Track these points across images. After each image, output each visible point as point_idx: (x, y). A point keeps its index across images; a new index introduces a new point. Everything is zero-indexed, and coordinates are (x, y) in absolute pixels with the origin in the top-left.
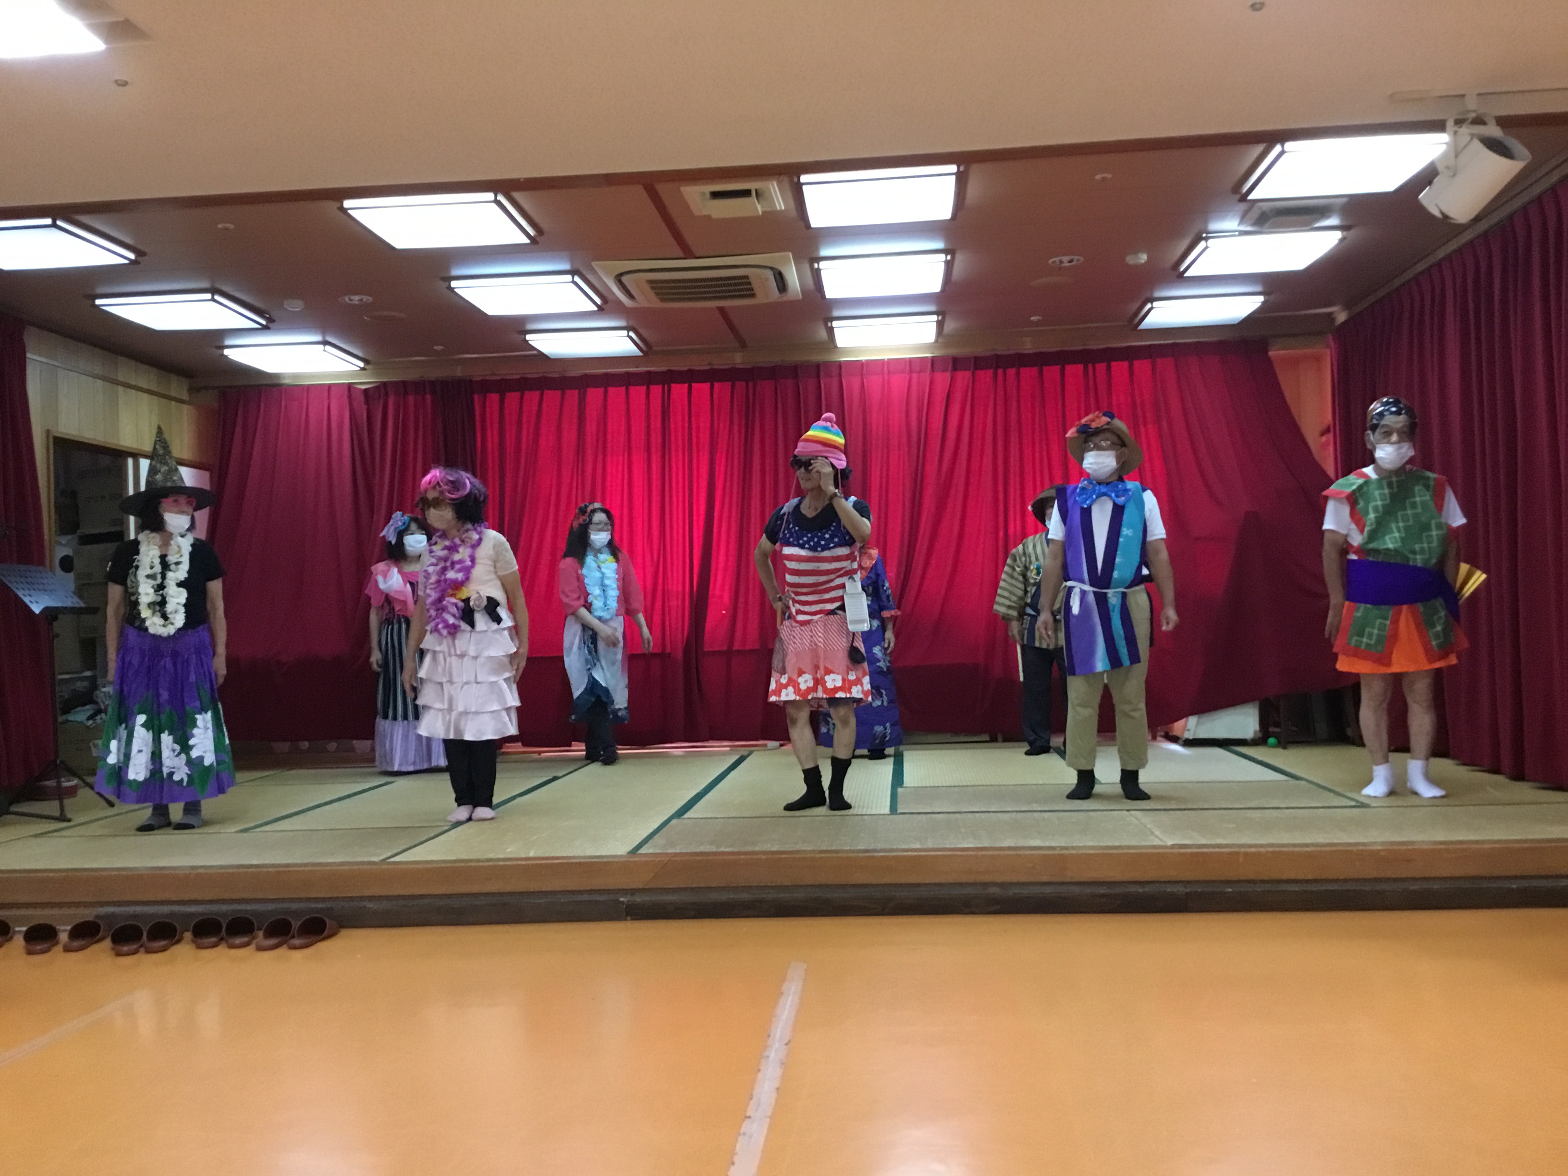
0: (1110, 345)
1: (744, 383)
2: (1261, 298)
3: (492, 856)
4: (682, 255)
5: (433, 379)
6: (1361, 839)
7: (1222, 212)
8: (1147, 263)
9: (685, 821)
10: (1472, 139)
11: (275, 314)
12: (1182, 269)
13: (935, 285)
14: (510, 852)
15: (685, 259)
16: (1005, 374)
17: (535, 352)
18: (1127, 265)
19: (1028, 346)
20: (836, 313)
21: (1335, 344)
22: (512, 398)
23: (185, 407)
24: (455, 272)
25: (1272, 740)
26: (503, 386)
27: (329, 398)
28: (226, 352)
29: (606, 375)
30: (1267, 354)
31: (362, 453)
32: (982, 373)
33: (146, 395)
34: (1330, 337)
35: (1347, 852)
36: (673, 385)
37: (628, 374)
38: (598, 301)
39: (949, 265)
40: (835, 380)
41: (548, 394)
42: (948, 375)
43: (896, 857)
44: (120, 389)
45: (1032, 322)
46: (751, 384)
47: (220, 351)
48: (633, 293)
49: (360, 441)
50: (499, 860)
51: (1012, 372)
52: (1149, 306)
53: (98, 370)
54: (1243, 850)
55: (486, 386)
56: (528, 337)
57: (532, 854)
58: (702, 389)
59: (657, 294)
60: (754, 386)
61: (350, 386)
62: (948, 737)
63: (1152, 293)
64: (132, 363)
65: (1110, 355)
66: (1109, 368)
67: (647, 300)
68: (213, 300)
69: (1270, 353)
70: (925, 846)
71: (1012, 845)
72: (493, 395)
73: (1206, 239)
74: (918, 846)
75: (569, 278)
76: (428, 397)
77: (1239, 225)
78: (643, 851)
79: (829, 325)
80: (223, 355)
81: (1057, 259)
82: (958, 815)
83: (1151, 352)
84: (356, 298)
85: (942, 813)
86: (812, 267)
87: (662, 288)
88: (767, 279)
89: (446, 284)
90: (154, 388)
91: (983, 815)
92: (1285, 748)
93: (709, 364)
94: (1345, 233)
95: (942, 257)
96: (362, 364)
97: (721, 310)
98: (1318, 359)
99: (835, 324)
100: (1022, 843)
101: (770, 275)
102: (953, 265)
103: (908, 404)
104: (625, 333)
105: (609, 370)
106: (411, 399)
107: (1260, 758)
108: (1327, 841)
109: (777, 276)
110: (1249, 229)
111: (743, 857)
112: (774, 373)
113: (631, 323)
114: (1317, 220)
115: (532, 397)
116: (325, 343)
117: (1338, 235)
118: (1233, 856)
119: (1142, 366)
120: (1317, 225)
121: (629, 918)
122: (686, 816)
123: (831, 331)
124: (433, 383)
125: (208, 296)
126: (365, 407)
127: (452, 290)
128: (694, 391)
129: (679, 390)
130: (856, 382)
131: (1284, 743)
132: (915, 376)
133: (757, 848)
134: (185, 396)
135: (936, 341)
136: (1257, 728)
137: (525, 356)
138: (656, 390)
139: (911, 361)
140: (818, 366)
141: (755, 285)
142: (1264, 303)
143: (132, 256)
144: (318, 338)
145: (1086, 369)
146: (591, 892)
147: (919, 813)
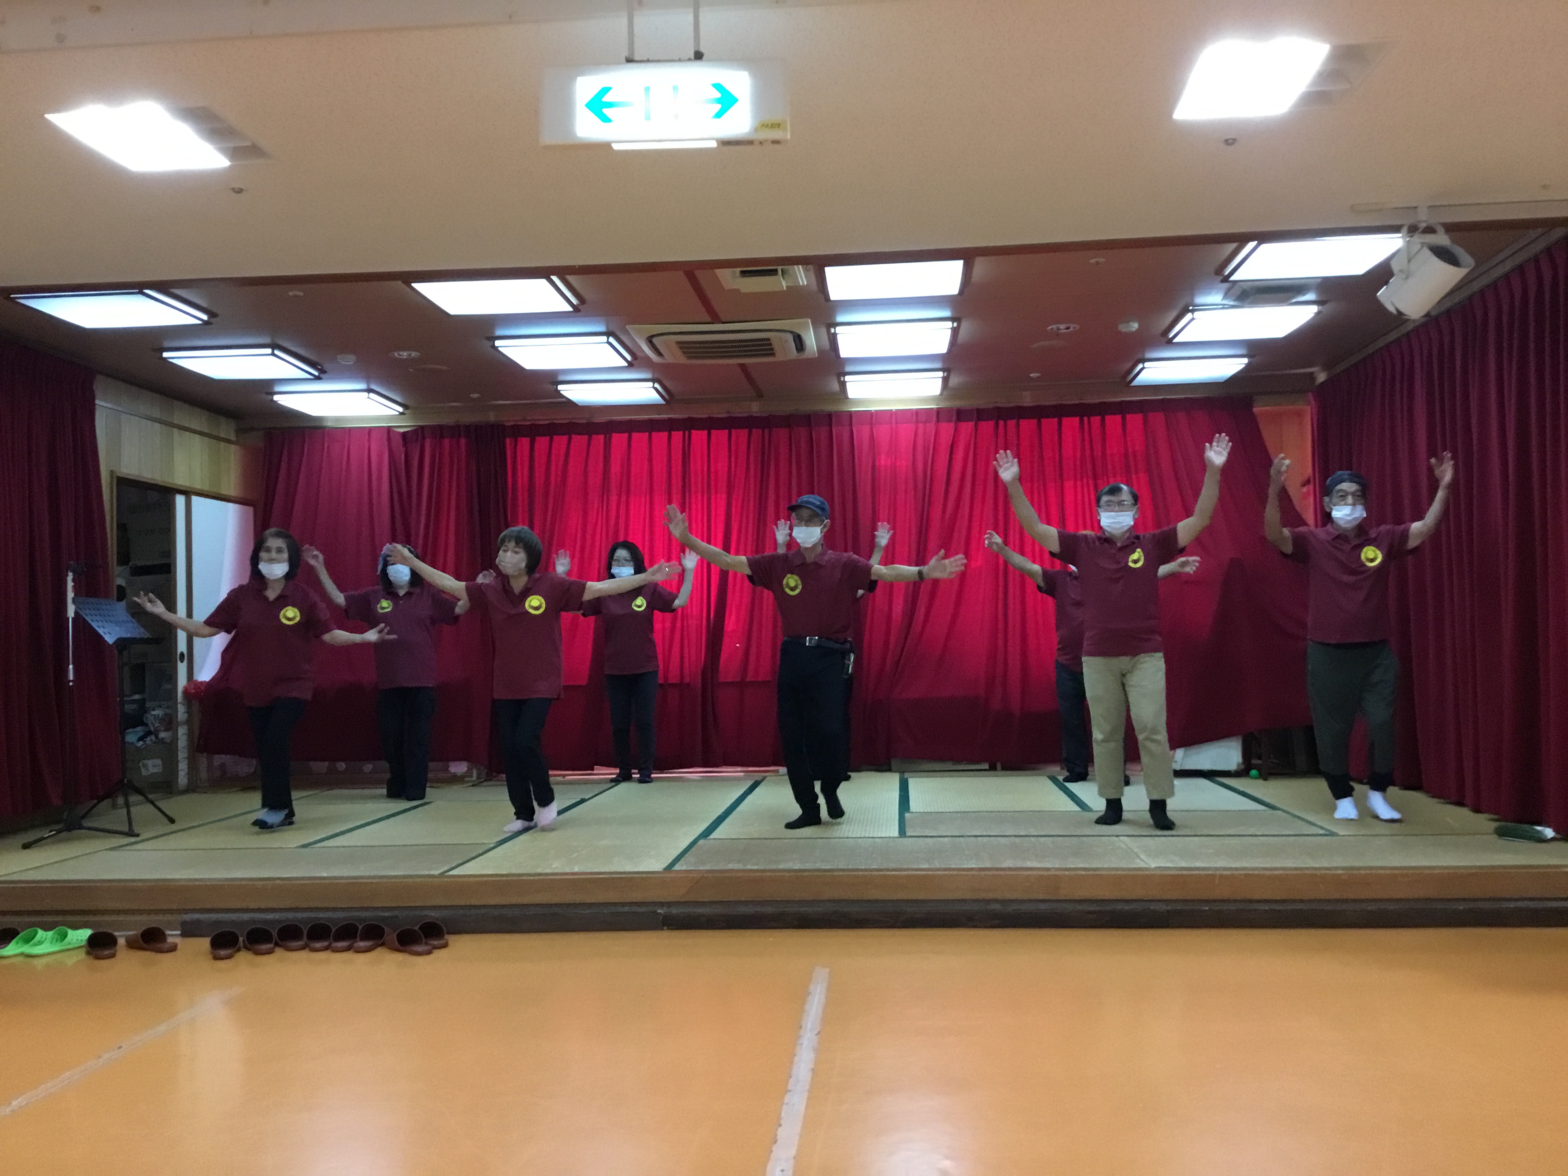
0: (1105, 400)
1: (760, 431)
2: (1245, 360)
3: (539, 871)
4: (709, 319)
5: (468, 424)
6: (1326, 864)
7: (1208, 289)
8: (1137, 330)
9: (712, 841)
10: (1422, 247)
11: (326, 366)
12: (1171, 335)
13: (942, 347)
14: (557, 867)
15: (713, 323)
16: (1005, 425)
17: (564, 400)
18: (1120, 332)
19: (1027, 400)
20: (848, 369)
21: (1315, 400)
22: (542, 442)
23: (233, 447)
24: (499, 332)
25: (1254, 772)
26: (534, 431)
27: (369, 440)
28: (276, 398)
29: (631, 421)
30: (1251, 410)
31: (400, 493)
32: (984, 423)
33: (198, 436)
34: (1310, 396)
35: (1313, 875)
36: (693, 431)
37: (651, 421)
38: (629, 358)
39: (955, 332)
40: (847, 428)
41: (576, 438)
42: (952, 425)
43: (908, 876)
44: (175, 430)
45: (1032, 378)
46: (766, 431)
47: (269, 397)
48: (662, 351)
49: (399, 482)
50: (546, 874)
51: (1012, 423)
52: (1140, 366)
53: (157, 414)
54: (1218, 872)
55: (517, 431)
56: (560, 387)
57: (576, 870)
58: (719, 436)
59: (684, 353)
60: (770, 434)
61: (389, 429)
62: (949, 766)
63: (1143, 354)
64: (186, 406)
65: (1103, 409)
66: (1103, 421)
67: (673, 356)
68: (273, 354)
69: (1255, 410)
70: (932, 866)
71: (1011, 866)
72: (524, 439)
73: (1193, 311)
74: (926, 866)
75: (604, 339)
76: (463, 441)
77: (1222, 300)
78: (677, 867)
79: (842, 379)
80: (272, 400)
81: (1054, 327)
82: (961, 839)
83: (1143, 407)
84: (405, 354)
85: (947, 836)
86: (829, 332)
87: (688, 349)
88: (786, 341)
89: (489, 344)
90: (206, 430)
91: (985, 839)
92: (1265, 779)
93: (728, 412)
94: (1320, 307)
95: (949, 324)
96: (401, 409)
97: (742, 366)
98: (1299, 414)
99: (847, 378)
100: (1019, 864)
101: (790, 337)
102: (958, 331)
103: (914, 449)
104: (651, 384)
105: (633, 417)
106: (446, 442)
107: (1241, 789)
108: (1294, 866)
109: (797, 339)
110: (1232, 303)
111: (768, 874)
112: (789, 421)
113: (656, 376)
114: (1293, 297)
115: (560, 441)
116: (369, 391)
117: (1314, 309)
118: (1210, 878)
119: (1135, 420)
120: (1294, 300)
121: (665, 928)
122: (712, 836)
123: (843, 385)
124: (468, 427)
125: (269, 351)
126: (403, 449)
127: (496, 348)
128: (713, 438)
129: (700, 436)
130: (866, 430)
131: (1266, 775)
132: (921, 426)
133: (781, 867)
134: (233, 437)
135: (941, 394)
136: (1240, 760)
137: (554, 403)
138: (677, 436)
139: (917, 412)
140: (830, 416)
141: (776, 346)
142: (1248, 365)
143: (205, 317)
144: (363, 386)
145: (1082, 421)
146: (631, 904)
147: (926, 837)
